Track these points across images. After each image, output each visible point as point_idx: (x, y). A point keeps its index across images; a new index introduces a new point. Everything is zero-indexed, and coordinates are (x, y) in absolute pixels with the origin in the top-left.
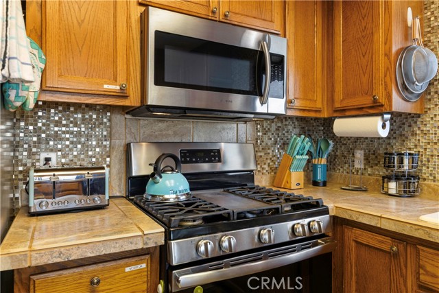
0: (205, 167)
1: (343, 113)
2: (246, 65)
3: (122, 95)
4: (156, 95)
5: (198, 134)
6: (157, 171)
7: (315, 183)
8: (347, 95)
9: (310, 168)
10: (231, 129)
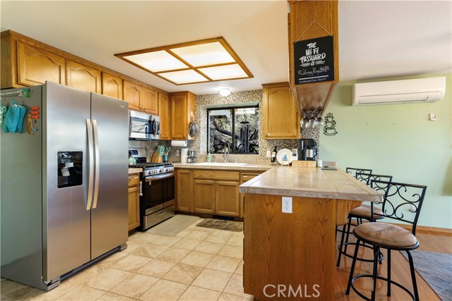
1: (174, 139)
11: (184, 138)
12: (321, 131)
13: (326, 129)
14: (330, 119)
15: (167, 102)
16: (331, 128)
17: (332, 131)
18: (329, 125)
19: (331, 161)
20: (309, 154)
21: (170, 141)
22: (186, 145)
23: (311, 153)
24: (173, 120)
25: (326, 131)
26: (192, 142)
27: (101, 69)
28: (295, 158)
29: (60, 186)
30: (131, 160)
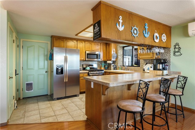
0: (91, 67)
1: (108, 60)
2: (96, 56)
3: (84, 59)
4: (87, 59)
5: (90, 63)
6: (87, 67)
7: (106, 69)
8: (108, 58)
9: (105, 67)
10: (94, 62)
11: (110, 60)
12: (172, 54)
13: (175, 52)
14: (177, 47)
15: (105, 46)
16: (178, 52)
17: (179, 53)
18: (177, 50)
19: (178, 71)
20: (159, 67)
21: (107, 61)
22: (112, 63)
23: (160, 66)
24: (107, 53)
25: (175, 54)
26: (115, 61)
27: (77, 40)
28: (152, 69)
29: (57, 74)
30: (88, 68)
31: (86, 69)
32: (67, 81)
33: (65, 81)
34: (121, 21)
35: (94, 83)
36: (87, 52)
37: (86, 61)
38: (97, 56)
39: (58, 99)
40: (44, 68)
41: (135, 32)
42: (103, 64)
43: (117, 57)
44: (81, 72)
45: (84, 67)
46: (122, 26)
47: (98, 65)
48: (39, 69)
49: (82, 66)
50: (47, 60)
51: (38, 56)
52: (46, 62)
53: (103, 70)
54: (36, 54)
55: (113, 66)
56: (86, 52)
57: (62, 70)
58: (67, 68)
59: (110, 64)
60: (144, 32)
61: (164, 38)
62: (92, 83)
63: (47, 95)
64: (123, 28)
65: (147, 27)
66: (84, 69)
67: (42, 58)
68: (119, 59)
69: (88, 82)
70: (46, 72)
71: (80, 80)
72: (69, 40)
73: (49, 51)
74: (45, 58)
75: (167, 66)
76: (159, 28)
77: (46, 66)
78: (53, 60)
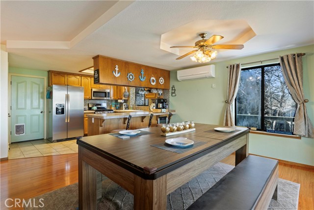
0: (98, 106)
1: (119, 99)
2: (104, 94)
3: (89, 98)
5: (98, 102)
6: (93, 106)
7: (117, 109)
8: (119, 97)
9: (116, 106)
10: (103, 101)
11: (121, 99)
12: (170, 94)
13: (172, 93)
14: (173, 88)
17: (174, 94)
18: (173, 91)
22: (123, 102)
23: (160, 105)
24: (118, 91)
25: (172, 95)
26: (127, 100)
27: (81, 76)
28: (155, 108)
29: (57, 114)
30: (95, 108)
31: (92, 108)
32: (69, 121)
33: (66, 121)
34: (117, 69)
35: (95, 118)
36: (94, 90)
37: (92, 99)
38: (106, 94)
39: (58, 141)
40: (39, 108)
41: (131, 77)
42: (114, 103)
43: (129, 96)
44: (85, 112)
45: (90, 106)
46: (118, 73)
47: (108, 105)
48: (32, 108)
49: (87, 105)
50: (43, 98)
51: (32, 93)
52: (41, 101)
53: (112, 110)
54: (29, 91)
55: (125, 105)
56: (92, 89)
57: (63, 110)
58: (69, 108)
59: (121, 104)
60: (140, 77)
61: (162, 81)
62: (93, 119)
63: (43, 139)
64: (119, 74)
65: (143, 73)
66: (90, 109)
67: (36, 96)
68: (131, 97)
69: (90, 118)
70: (41, 112)
71: (85, 120)
72: (71, 76)
73: (46, 88)
74: (40, 96)
75: (167, 105)
76: (156, 73)
77: (41, 106)
78: (52, 98)
